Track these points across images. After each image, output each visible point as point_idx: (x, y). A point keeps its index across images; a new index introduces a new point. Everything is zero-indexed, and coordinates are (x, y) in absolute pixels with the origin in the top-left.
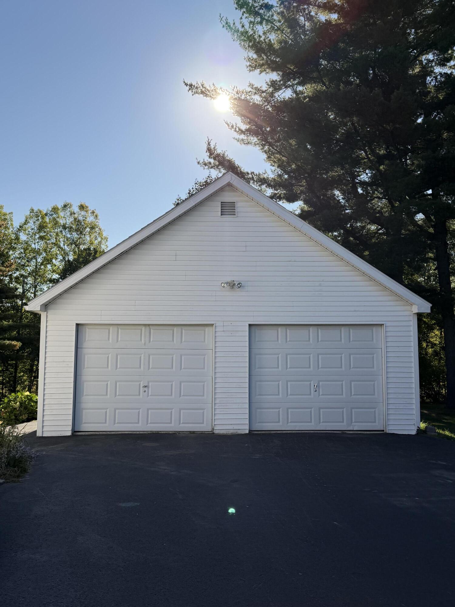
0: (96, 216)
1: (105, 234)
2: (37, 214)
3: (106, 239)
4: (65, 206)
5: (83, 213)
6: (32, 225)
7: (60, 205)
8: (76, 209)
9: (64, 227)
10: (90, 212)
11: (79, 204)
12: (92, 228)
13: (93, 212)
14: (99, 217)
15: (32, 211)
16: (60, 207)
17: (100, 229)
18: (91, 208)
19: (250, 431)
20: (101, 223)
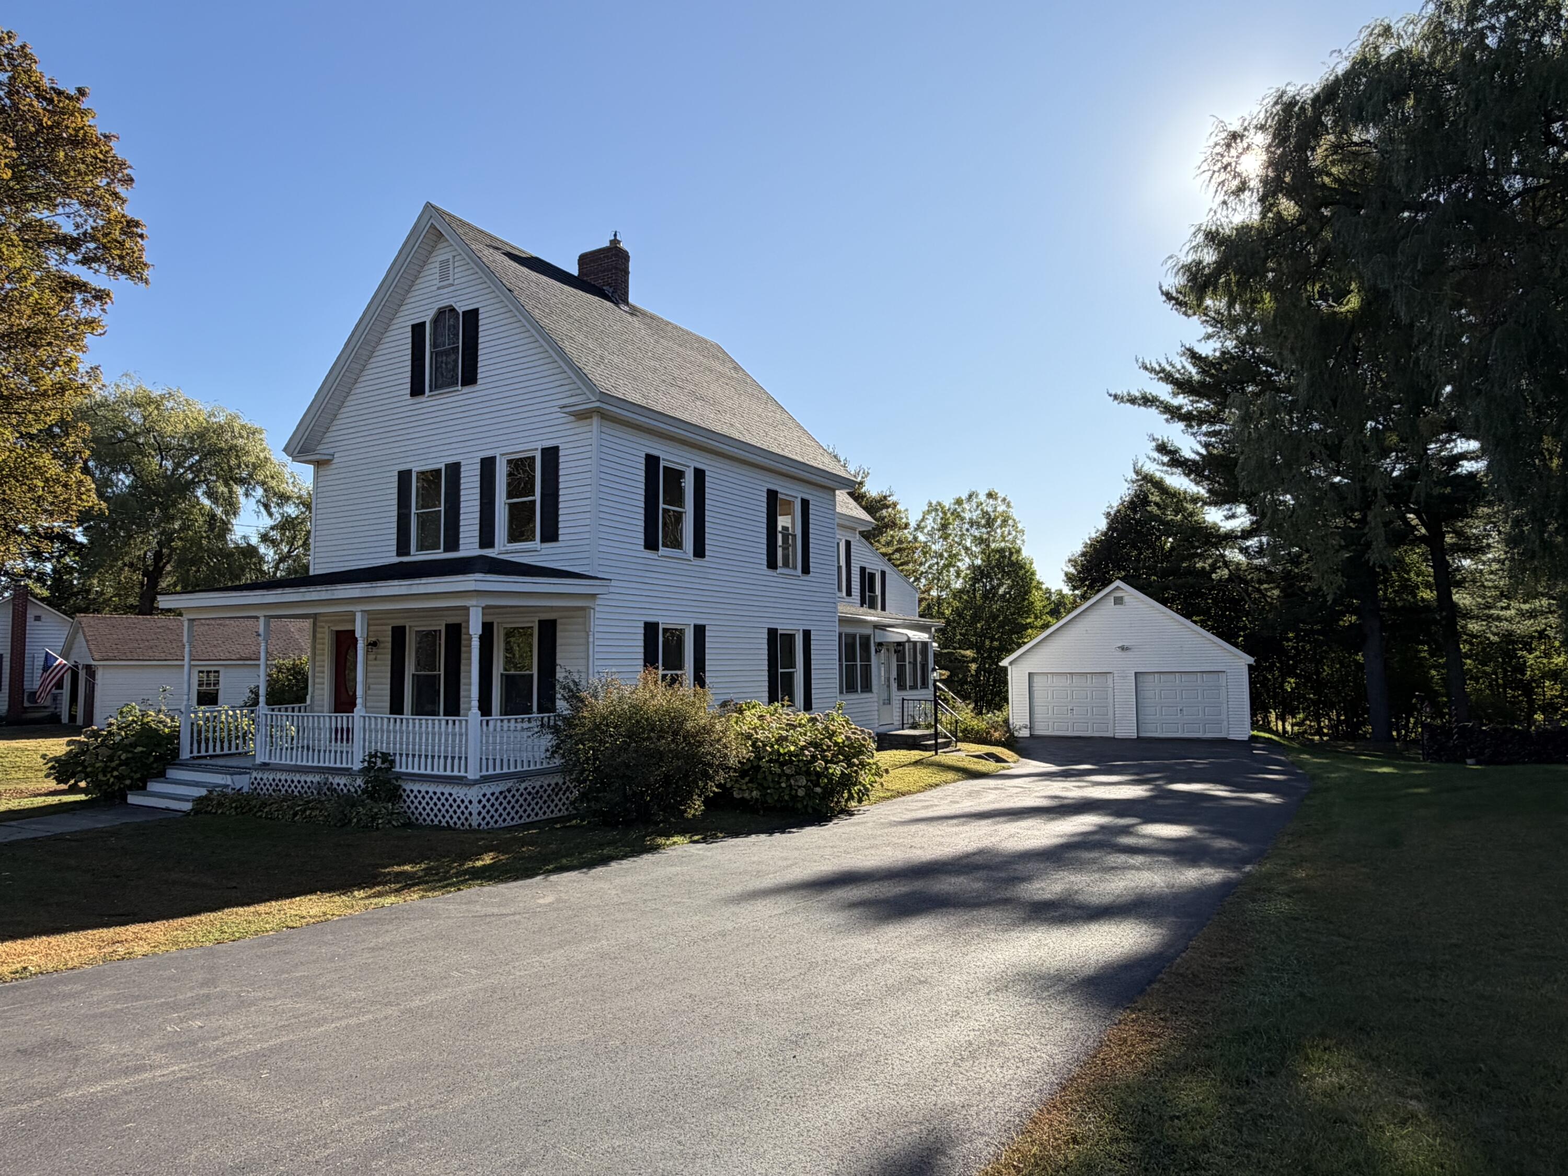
0: (1009, 503)
1: (1020, 526)
2: (933, 508)
3: (1022, 531)
4: (970, 496)
5: (991, 501)
6: (930, 523)
7: (964, 497)
8: (982, 497)
9: (972, 523)
10: (1000, 500)
11: (987, 492)
12: (1005, 521)
13: (1004, 500)
14: (1012, 504)
15: (930, 504)
16: (964, 498)
17: (1014, 520)
18: (1001, 495)
19: (1138, 737)
20: (1014, 513)
